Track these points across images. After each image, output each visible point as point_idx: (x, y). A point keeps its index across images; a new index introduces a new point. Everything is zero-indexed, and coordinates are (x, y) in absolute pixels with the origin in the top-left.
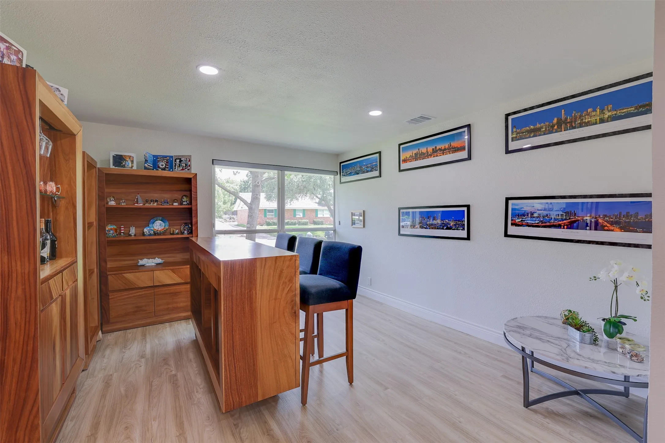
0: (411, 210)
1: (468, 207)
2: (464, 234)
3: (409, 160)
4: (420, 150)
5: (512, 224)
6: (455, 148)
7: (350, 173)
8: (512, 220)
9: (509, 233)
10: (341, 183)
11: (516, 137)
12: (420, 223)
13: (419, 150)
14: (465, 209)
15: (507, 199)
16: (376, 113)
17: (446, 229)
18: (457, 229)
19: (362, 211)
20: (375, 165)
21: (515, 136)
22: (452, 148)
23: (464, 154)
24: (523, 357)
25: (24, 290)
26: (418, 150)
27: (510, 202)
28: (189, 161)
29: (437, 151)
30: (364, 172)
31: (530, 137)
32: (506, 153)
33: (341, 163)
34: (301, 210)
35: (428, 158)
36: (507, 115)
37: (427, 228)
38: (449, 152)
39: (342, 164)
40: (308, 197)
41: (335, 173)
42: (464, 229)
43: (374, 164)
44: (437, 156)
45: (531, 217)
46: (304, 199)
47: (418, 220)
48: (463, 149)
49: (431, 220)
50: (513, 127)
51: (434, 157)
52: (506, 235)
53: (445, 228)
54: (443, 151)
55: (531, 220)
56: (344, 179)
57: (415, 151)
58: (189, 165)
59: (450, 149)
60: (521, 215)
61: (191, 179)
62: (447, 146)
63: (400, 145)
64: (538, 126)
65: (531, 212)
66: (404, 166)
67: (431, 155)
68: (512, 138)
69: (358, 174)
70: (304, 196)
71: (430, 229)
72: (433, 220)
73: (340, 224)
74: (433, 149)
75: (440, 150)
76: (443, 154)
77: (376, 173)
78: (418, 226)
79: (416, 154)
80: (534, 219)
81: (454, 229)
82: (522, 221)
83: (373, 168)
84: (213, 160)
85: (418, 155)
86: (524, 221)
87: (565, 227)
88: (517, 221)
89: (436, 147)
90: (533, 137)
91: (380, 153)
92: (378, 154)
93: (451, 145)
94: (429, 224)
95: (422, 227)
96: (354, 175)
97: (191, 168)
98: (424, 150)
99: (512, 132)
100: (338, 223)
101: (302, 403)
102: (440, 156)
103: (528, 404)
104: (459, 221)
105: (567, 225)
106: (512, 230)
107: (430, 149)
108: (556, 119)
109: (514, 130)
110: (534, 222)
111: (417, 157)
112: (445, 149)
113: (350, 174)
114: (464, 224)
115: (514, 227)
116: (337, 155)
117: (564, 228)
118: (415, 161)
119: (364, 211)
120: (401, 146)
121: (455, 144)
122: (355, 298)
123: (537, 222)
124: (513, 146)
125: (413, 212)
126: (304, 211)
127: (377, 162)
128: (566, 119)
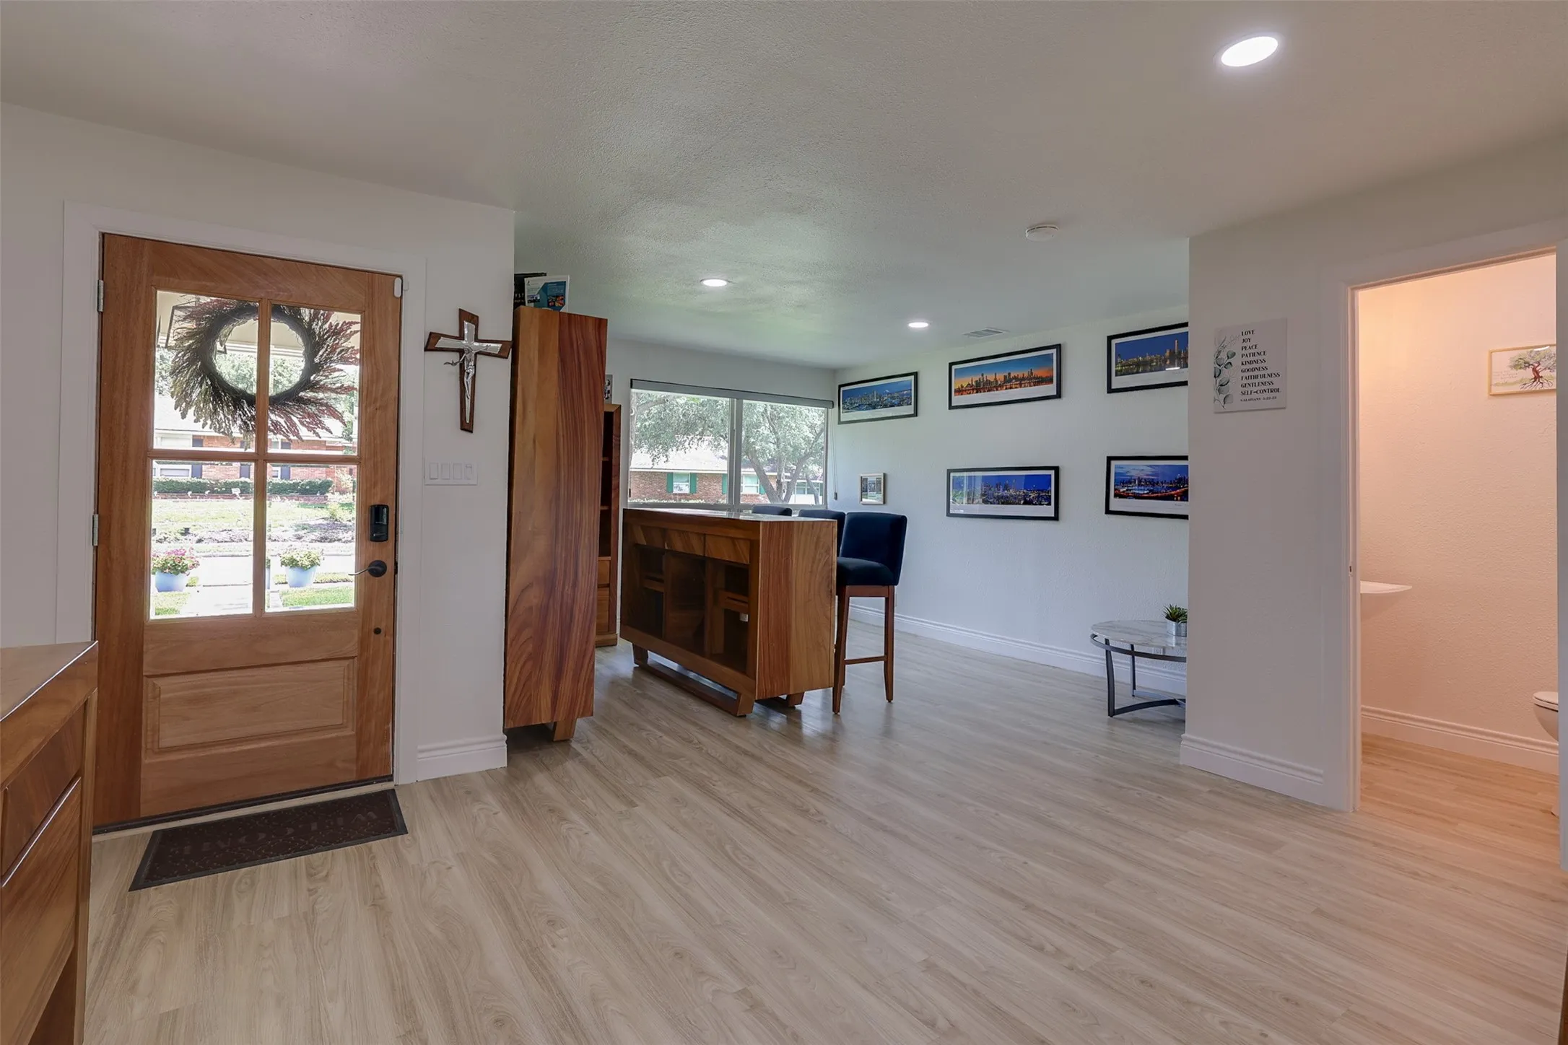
0: (965, 474)
1: (1056, 469)
2: (1048, 511)
3: (965, 390)
4: (985, 376)
5: (1116, 495)
6: (1037, 378)
7: (860, 405)
8: (1115, 490)
9: (1112, 508)
10: (840, 422)
11: (1121, 371)
12: (983, 495)
13: (983, 375)
14: (1052, 473)
15: (1110, 459)
16: (919, 325)
17: (1024, 504)
18: (1040, 504)
19: (882, 474)
20: (907, 394)
21: (1120, 368)
22: (1035, 378)
23: (1050, 389)
24: (1107, 651)
25: (589, 538)
26: (981, 376)
27: (1114, 463)
28: (609, 384)
29: (1010, 380)
30: (886, 406)
31: (1138, 372)
32: (1108, 392)
33: (840, 386)
34: (687, 475)
35: (997, 390)
36: (1110, 338)
37: (994, 503)
38: (1029, 383)
39: (842, 389)
40: (706, 443)
41: (828, 404)
42: (1049, 504)
43: (905, 392)
44: (1011, 388)
45: (1139, 485)
46: (696, 449)
47: (979, 489)
48: (1051, 381)
49: (1001, 489)
50: (1118, 355)
51: (1006, 389)
52: (1108, 511)
53: (1022, 502)
54: (1021, 382)
55: (1139, 490)
56: (846, 416)
57: (976, 378)
58: (609, 391)
59: (1031, 379)
60: (1126, 483)
61: (612, 413)
62: (1026, 375)
63: (951, 365)
64: (1148, 358)
65: (1139, 478)
66: (957, 400)
67: (1001, 386)
68: (1116, 371)
69: (874, 408)
70: (696, 440)
71: (999, 504)
72: (1004, 490)
73: (836, 498)
74: (1005, 377)
75: (1016, 378)
76: (1021, 387)
77: (908, 410)
78: (981, 500)
79: (978, 383)
80: (1142, 488)
81: (1036, 504)
82: (1127, 490)
83: (903, 400)
84: (632, 380)
85: (982, 384)
86: (1130, 490)
87: (1179, 498)
88: (1121, 490)
89: (1009, 374)
90: (1143, 372)
91: (916, 374)
92: (912, 377)
93: (1032, 373)
94: (998, 496)
95: (985, 502)
96: (867, 409)
97: (611, 395)
98: (991, 377)
99: (1116, 364)
100: (833, 496)
101: (834, 710)
102: (1016, 388)
103: (1112, 712)
104: (1042, 491)
105: (1181, 496)
106: (1116, 504)
107: (1000, 377)
108: (1168, 351)
109: (1119, 360)
110: (1142, 492)
111: (978, 388)
112: (1023, 379)
113: (859, 408)
114: (1050, 496)
115: (1118, 499)
116: (833, 371)
117: (1177, 500)
118: (977, 392)
119: (885, 475)
120: (954, 367)
121: (1039, 372)
122: (896, 584)
123: (1146, 492)
124: (1118, 382)
125: (970, 477)
126: (694, 478)
127: (911, 390)
128: (1180, 353)
